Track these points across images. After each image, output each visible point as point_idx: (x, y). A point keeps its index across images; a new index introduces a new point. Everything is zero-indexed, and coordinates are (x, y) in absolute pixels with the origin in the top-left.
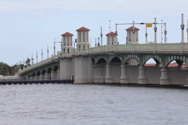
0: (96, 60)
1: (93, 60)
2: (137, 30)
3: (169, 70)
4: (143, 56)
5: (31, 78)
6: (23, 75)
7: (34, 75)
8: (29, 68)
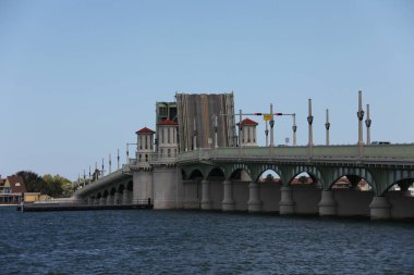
1: (183, 172)
2: (254, 124)
5: (95, 201)
6: (83, 196)
7: (99, 196)
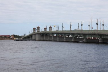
0: (42, 35)
1: (41, 35)
2: (52, 27)
3: (59, 37)
4: (53, 34)
5: (25, 39)
6: (23, 38)
8: (25, 37)
